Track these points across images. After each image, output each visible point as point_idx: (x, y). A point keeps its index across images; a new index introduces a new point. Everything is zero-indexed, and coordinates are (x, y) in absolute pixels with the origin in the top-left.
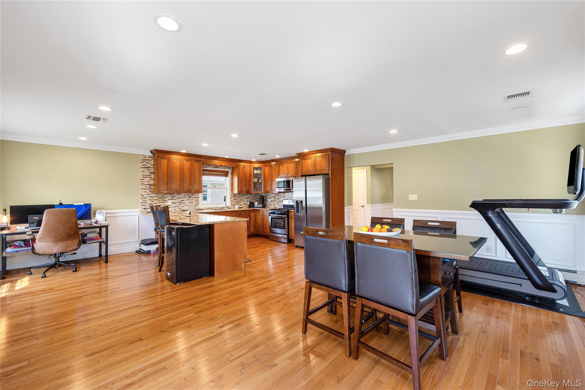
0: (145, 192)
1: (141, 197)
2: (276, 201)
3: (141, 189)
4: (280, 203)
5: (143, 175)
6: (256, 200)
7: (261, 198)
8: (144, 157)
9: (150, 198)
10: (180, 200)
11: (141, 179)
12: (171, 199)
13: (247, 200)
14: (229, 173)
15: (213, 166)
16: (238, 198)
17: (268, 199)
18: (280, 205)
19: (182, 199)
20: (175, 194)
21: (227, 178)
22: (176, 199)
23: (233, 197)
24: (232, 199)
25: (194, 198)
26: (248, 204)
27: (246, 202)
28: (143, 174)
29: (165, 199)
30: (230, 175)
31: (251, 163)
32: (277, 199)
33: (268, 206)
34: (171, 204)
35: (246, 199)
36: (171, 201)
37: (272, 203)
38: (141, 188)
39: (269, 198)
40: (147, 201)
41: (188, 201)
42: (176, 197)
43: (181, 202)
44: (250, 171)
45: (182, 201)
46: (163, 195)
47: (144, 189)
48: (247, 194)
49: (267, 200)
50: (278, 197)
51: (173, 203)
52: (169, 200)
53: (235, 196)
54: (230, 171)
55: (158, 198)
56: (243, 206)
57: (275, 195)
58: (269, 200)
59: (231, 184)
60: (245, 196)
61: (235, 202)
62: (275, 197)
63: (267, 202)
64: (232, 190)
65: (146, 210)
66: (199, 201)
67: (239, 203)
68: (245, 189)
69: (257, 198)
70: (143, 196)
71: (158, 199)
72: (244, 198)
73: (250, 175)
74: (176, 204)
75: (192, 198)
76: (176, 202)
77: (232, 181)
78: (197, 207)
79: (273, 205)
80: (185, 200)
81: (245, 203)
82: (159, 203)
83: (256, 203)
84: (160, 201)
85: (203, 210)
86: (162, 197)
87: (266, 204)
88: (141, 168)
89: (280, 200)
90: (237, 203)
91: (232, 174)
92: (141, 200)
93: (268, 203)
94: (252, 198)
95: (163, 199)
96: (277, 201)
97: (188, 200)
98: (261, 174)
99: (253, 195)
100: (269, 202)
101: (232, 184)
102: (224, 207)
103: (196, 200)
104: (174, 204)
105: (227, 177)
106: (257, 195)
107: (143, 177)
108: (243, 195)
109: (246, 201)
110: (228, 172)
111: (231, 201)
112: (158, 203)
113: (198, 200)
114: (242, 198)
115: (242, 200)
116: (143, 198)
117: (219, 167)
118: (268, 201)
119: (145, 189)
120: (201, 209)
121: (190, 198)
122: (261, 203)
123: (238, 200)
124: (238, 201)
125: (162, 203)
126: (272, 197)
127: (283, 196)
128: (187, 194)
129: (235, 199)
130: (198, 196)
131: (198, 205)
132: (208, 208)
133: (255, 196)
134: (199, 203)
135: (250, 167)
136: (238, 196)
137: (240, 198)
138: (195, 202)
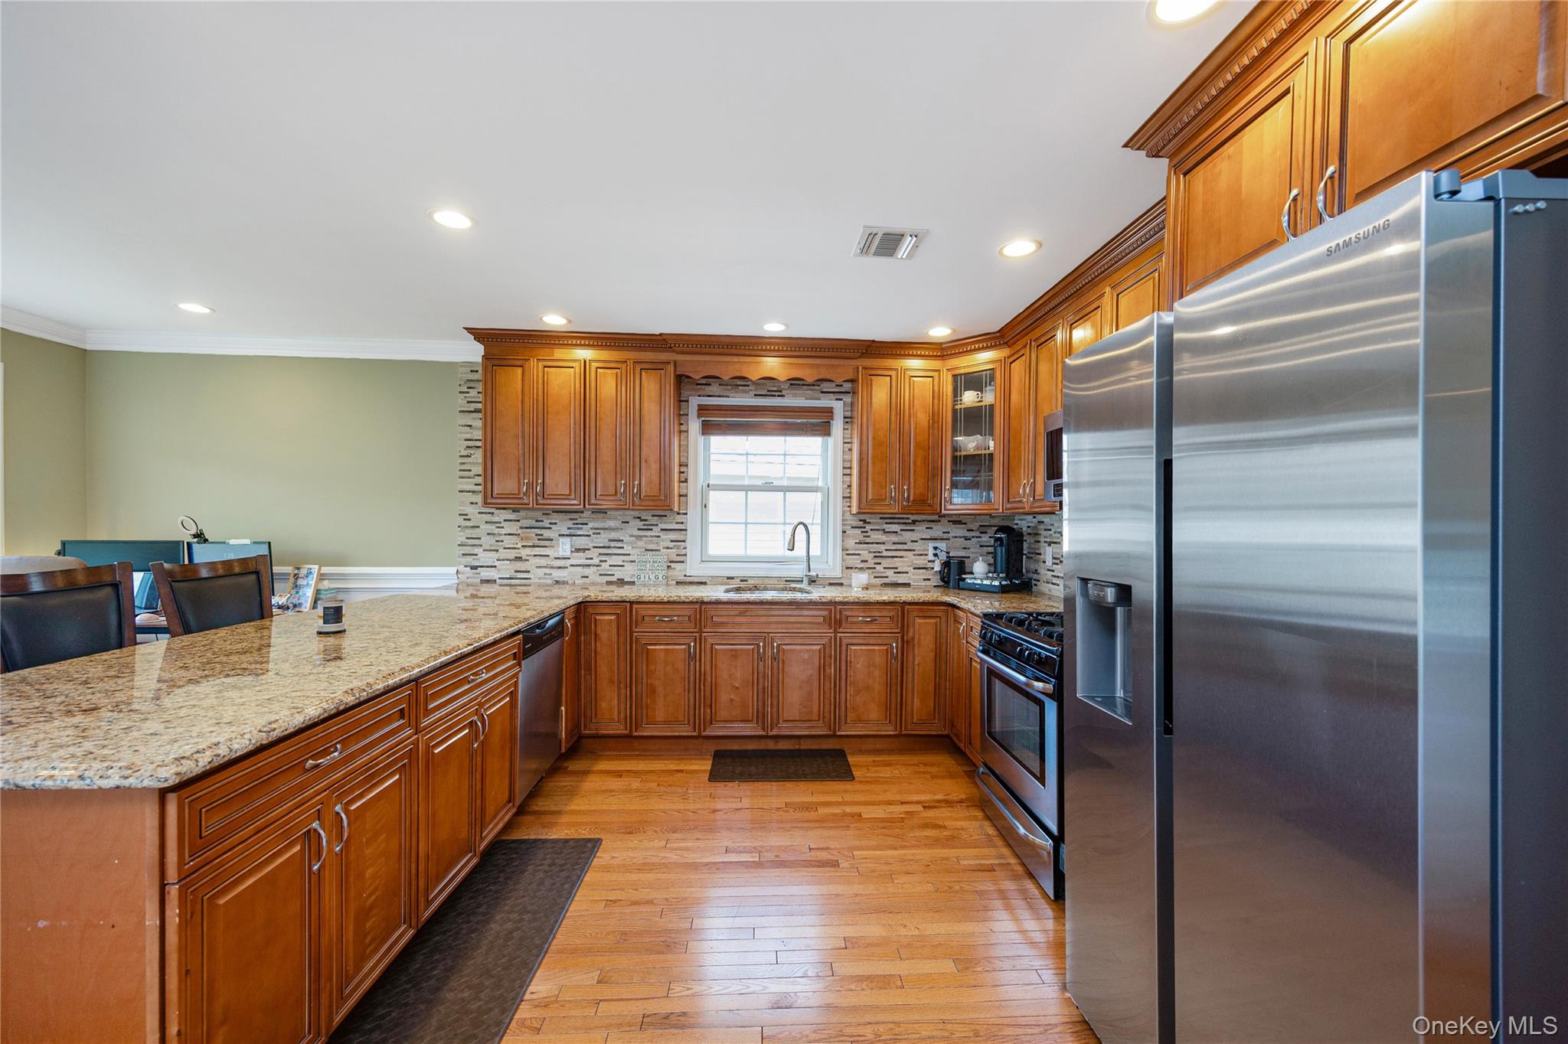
0: (472, 503)
1: (460, 521)
3: (460, 491)
5: (466, 440)
7: (1010, 539)
8: (472, 371)
9: (492, 528)
10: (603, 538)
11: (461, 456)
12: (568, 532)
13: (935, 548)
14: (832, 419)
15: (755, 390)
16: (883, 538)
17: (1042, 547)
19: (613, 535)
20: (587, 514)
21: (830, 440)
22: (591, 533)
23: (858, 531)
24: (851, 543)
25: (662, 530)
26: (935, 569)
27: (931, 557)
28: (469, 436)
29: (546, 534)
30: (837, 425)
31: (941, 357)
33: (1044, 588)
34: (568, 554)
35: (931, 545)
36: (569, 539)
38: (461, 487)
39: (1048, 544)
40: (480, 538)
41: (641, 543)
42: (591, 525)
43: (609, 547)
44: (936, 395)
45: (613, 544)
46: (538, 515)
47: (470, 492)
48: (932, 518)
49: (1042, 551)
51: (578, 550)
52: (562, 539)
53: (868, 527)
54: (838, 407)
55: (521, 528)
56: (914, 577)
58: (1048, 554)
59: (848, 471)
60: (922, 527)
61: (869, 557)
63: (1037, 561)
64: (850, 497)
65: (479, 574)
66: (688, 544)
67: (886, 563)
68: (898, 492)
70: (469, 520)
71: (519, 531)
72: (915, 536)
73: (935, 418)
74: (588, 554)
75: (656, 531)
76: (591, 545)
77: (848, 458)
78: (678, 571)
80: (626, 538)
81: (921, 561)
82: (523, 546)
83: (979, 568)
84: (527, 539)
85: (705, 583)
86: (533, 523)
87: (1035, 576)
88: (460, 412)
90: (878, 561)
91: (849, 420)
92: (462, 534)
93: (1043, 570)
94: (966, 538)
95: (539, 531)
97: (639, 537)
99: (975, 526)
100: (1049, 562)
101: (851, 470)
103: (672, 541)
104: (581, 554)
105: (827, 439)
107: (467, 447)
108: (914, 522)
109: (931, 552)
110: (829, 412)
111: (845, 549)
112: (519, 546)
113: (684, 541)
114: (908, 536)
115: (905, 547)
116: (467, 527)
117: (784, 393)
119: (473, 492)
120: (696, 580)
121: (649, 533)
122: (1000, 568)
123: (882, 548)
124: (885, 554)
125: (534, 546)
128: (637, 514)
129: (867, 540)
130: (682, 523)
131: (683, 562)
132: (728, 578)
133: (983, 529)
134: (686, 555)
135: (935, 374)
136: (885, 526)
137: (894, 538)
138: (668, 548)
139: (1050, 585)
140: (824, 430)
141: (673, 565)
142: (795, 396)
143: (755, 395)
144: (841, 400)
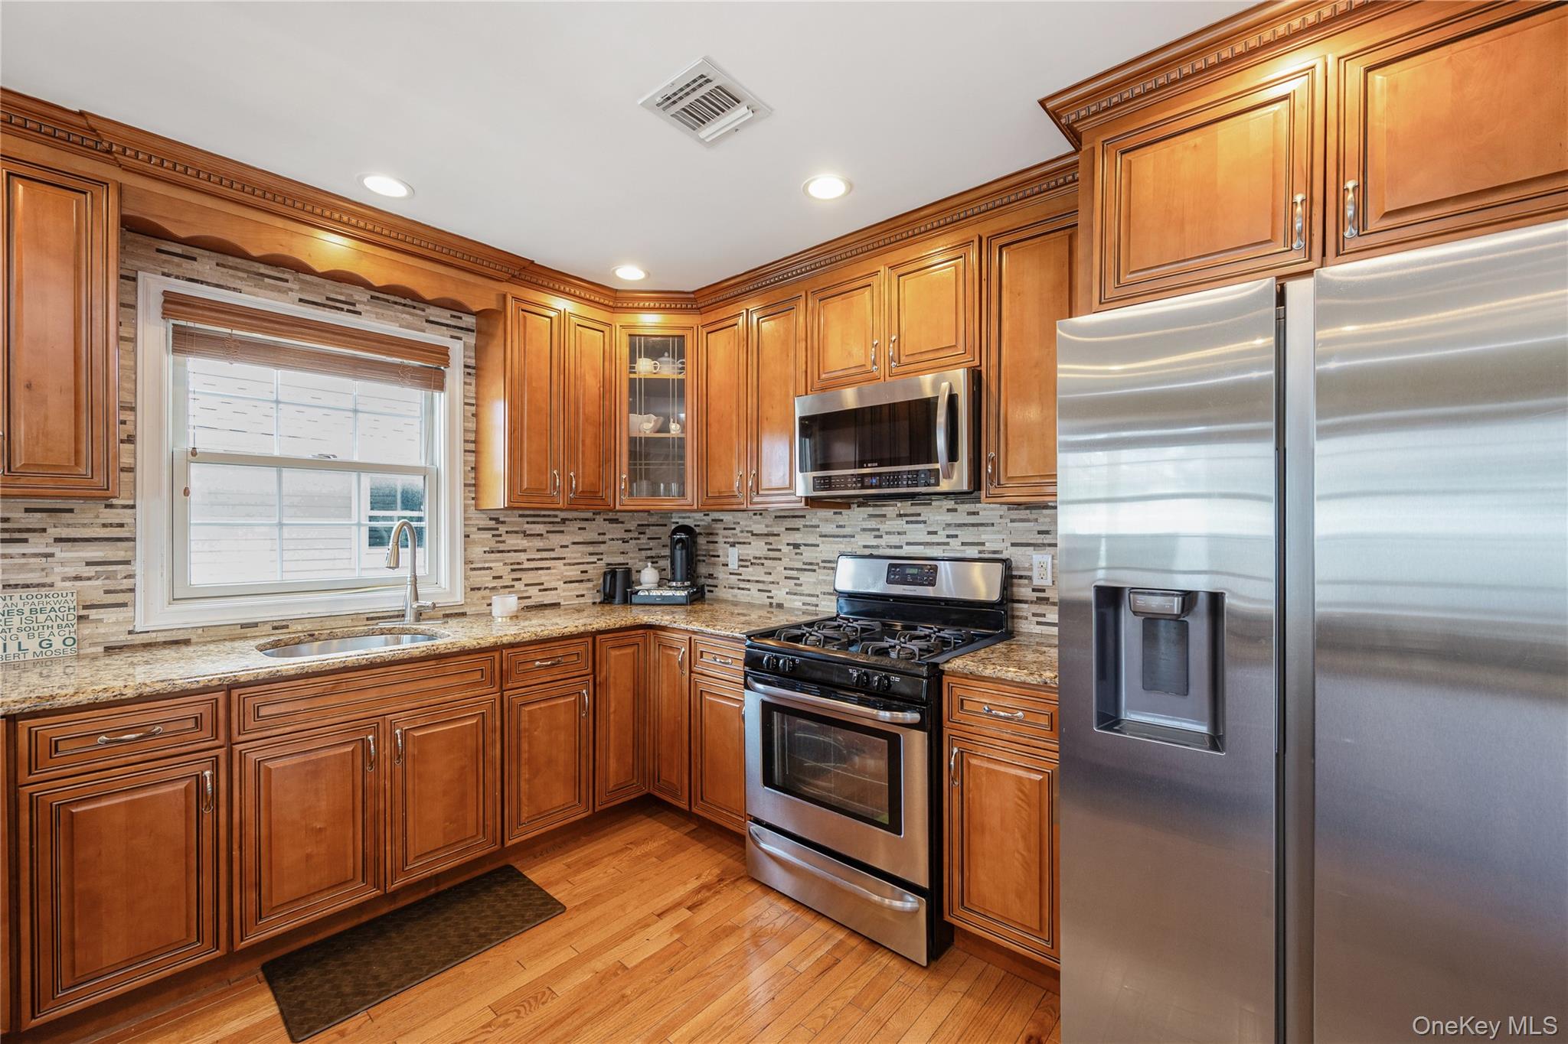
2: (779, 567)
4: (805, 578)
6: (649, 553)
7: (680, 540)
13: (590, 554)
14: (447, 365)
15: (301, 290)
16: (524, 543)
17: (722, 548)
18: (805, 589)
21: (440, 399)
23: (488, 535)
24: (477, 552)
25: (58, 540)
26: (594, 582)
30: (455, 375)
31: (614, 309)
32: (785, 549)
33: (722, 593)
37: (749, 573)
39: (733, 545)
44: (608, 356)
48: (589, 515)
49: (720, 553)
50: (797, 538)
53: (502, 529)
54: (458, 351)
56: (565, 594)
57: (769, 520)
58: (732, 556)
59: (472, 447)
60: (574, 526)
61: (499, 568)
62: (771, 539)
63: (714, 564)
64: (474, 485)
66: (138, 567)
67: (528, 578)
68: (564, 482)
69: (652, 544)
72: (566, 539)
73: (607, 387)
75: (38, 543)
77: (472, 426)
78: (110, 625)
79: (754, 587)
81: (572, 572)
83: (649, 576)
85: (187, 642)
87: (710, 581)
89: (808, 554)
90: (517, 575)
91: (475, 371)
93: (721, 574)
94: (625, 541)
96: (786, 562)
98: (682, 382)
99: (632, 525)
100: (733, 565)
101: (475, 445)
102: (395, 605)
103: (88, 564)
105: (437, 394)
106: (653, 520)
108: (564, 521)
110: (442, 354)
111: (467, 562)
113: (128, 563)
114: (555, 540)
115: (553, 555)
117: (358, 307)
118: (722, 559)
120: (161, 638)
121: (13, 550)
122: (678, 575)
123: (523, 557)
124: (527, 565)
126: (751, 539)
127: (830, 529)
129: (502, 547)
130: (120, 524)
131: (124, 605)
132: (243, 626)
133: (641, 529)
134: (132, 590)
135: (607, 329)
136: (526, 526)
137: (539, 543)
138: (77, 578)
139: (736, 591)
140: (434, 379)
141: (93, 614)
142: (378, 316)
143: (301, 300)
144: (460, 339)
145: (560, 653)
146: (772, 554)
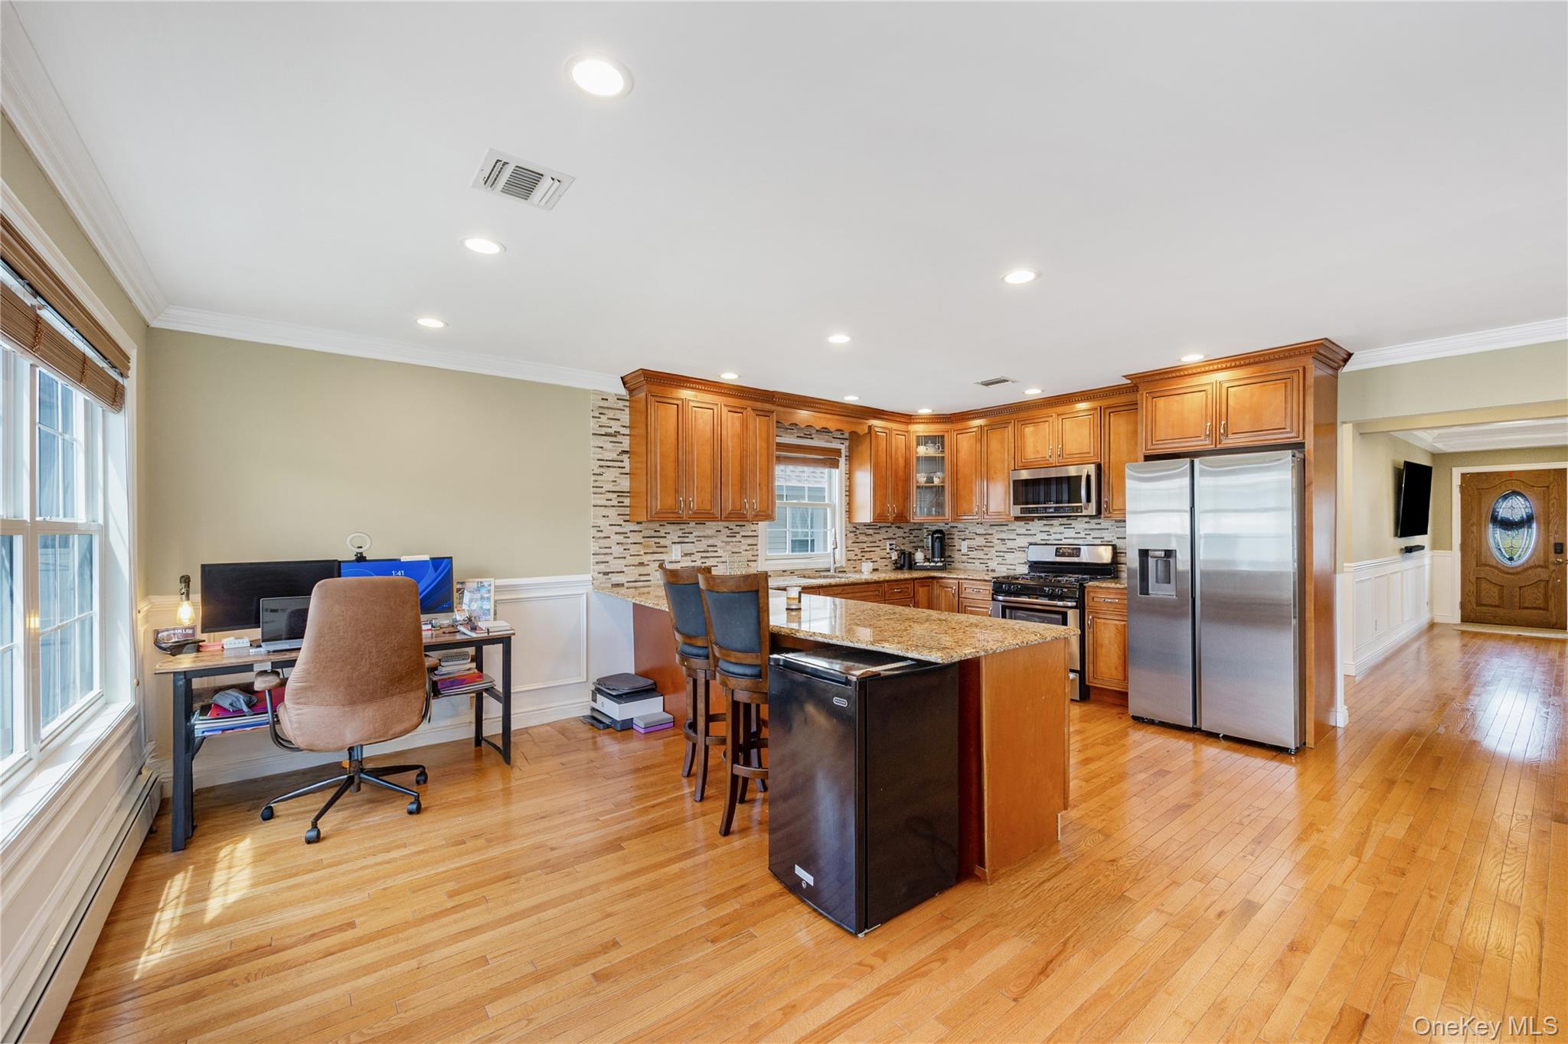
0: (604, 516)
1: (593, 532)
2: (993, 551)
3: (594, 506)
4: (1007, 556)
5: (599, 460)
6: (914, 545)
7: (937, 538)
8: (603, 399)
9: (620, 538)
10: (703, 545)
11: (594, 474)
12: (678, 540)
13: (891, 545)
14: (841, 457)
15: (797, 433)
16: (867, 538)
17: (957, 542)
18: (1007, 562)
19: (711, 542)
20: (692, 524)
21: (836, 472)
22: (694, 540)
23: (852, 534)
24: (850, 542)
25: (743, 536)
26: (893, 559)
27: (888, 551)
28: (600, 457)
29: (663, 542)
30: (842, 461)
31: (908, 423)
32: (996, 542)
33: (956, 565)
34: (679, 558)
35: (888, 543)
36: (679, 546)
37: (972, 554)
38: (594, 502)
39: (964, 540)
40: (611, 548)
41: (728, 548)
42: (694, 534)
43: (708, 552)
44: (908, 447)
45: (710, 549)
46: (656, 526)
47: (602, 506)
48: (889, 525)
50: (1004, 536)
51: (686, 555)
52: (674, 546)
53: (858, 532)
54: (843, 448)
55: (644, 537)
56: (881, 565)
57: (987, 527)
58: (964, 546)
59: (847, 493)
60: (884, 531)
61: (858, 551)
62: (988, 537)
63: (952, 550)
64: (850, 511)
65: (610, 579)
66: (759, 547)
67: (867, 555)
68: (892, 509)
69: (915, 539)
70: (602, 531)
71: (642, 540)
72: (880, 537)
73: (906, 462)
74: (693, 558)
75: (738, 537)
76: (695, 551)
77: (848, 484)
78: (754, 569)
79: (977, 562)
80: (719, 544)
81: (883, 554)
82: (645, 553)
83: (921, 556)
84: (648, 547)
86: (652, 533)
87: (949, 559)
88: (593, 434)
89: (1010, 544)
90: (863, 554)
91: (850, 459)
92: (596, 544)
93: (956, 556)
94: (904, 538)
95: (657, 540)
96: (996, 548)
97: (727, 543)
98: (943, 458)
99: (907, 530)
100: (964, 550)
101: (850, 492)
102: (827, 566)
103: (749, 545)
104: (688, 558)
105: (833, 470)
106: (915, 527)
107: (600, 466)
108: (885, 528)
109: (888, 547)
110: (838, 452)
111: (847, 547)
112: (642, 553)
113: (756, 545)
114: (877, 537)
115: (876, 545)
116: (600, 538)
117: (816, 437)
118: (957, 548)
119: (605, 506)
121: (734, 539)
122: (936, 556)
123: (865, 545)
124: (866, 549)
125: (653, 553)
126: (975, 536)
127: (1023, 531)
128: (726, 524)
129: (858, 540)
130: (755, 531)
131: (755, 561)
132: (784, 571)
133: (911, 532)
134: (757, 555)
135: (906, 434)
136: (866, 530)
137: (871, 539)
138: (746, 550)
139: (966, 564)
140: (834, 464)
141: (749, 563)
142: (819, 439)
143: (798, 437)
144: (843, 444)
145: (903, 586)
146: (989, 544)
